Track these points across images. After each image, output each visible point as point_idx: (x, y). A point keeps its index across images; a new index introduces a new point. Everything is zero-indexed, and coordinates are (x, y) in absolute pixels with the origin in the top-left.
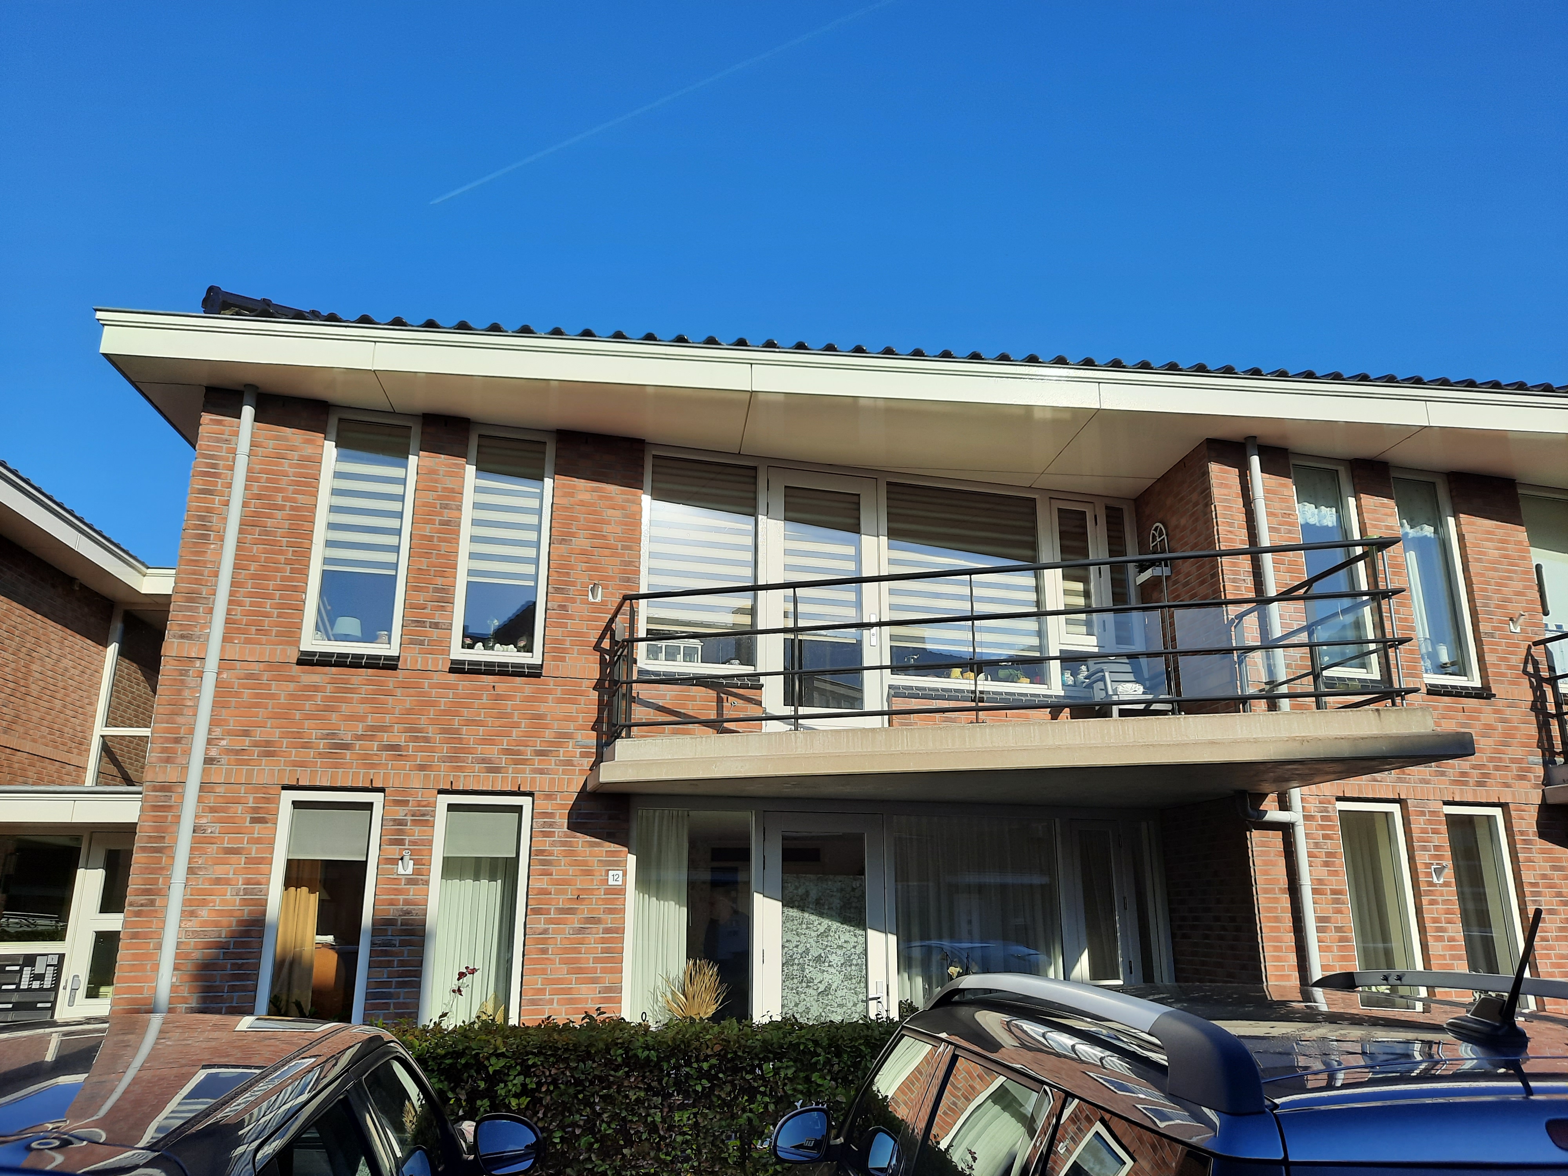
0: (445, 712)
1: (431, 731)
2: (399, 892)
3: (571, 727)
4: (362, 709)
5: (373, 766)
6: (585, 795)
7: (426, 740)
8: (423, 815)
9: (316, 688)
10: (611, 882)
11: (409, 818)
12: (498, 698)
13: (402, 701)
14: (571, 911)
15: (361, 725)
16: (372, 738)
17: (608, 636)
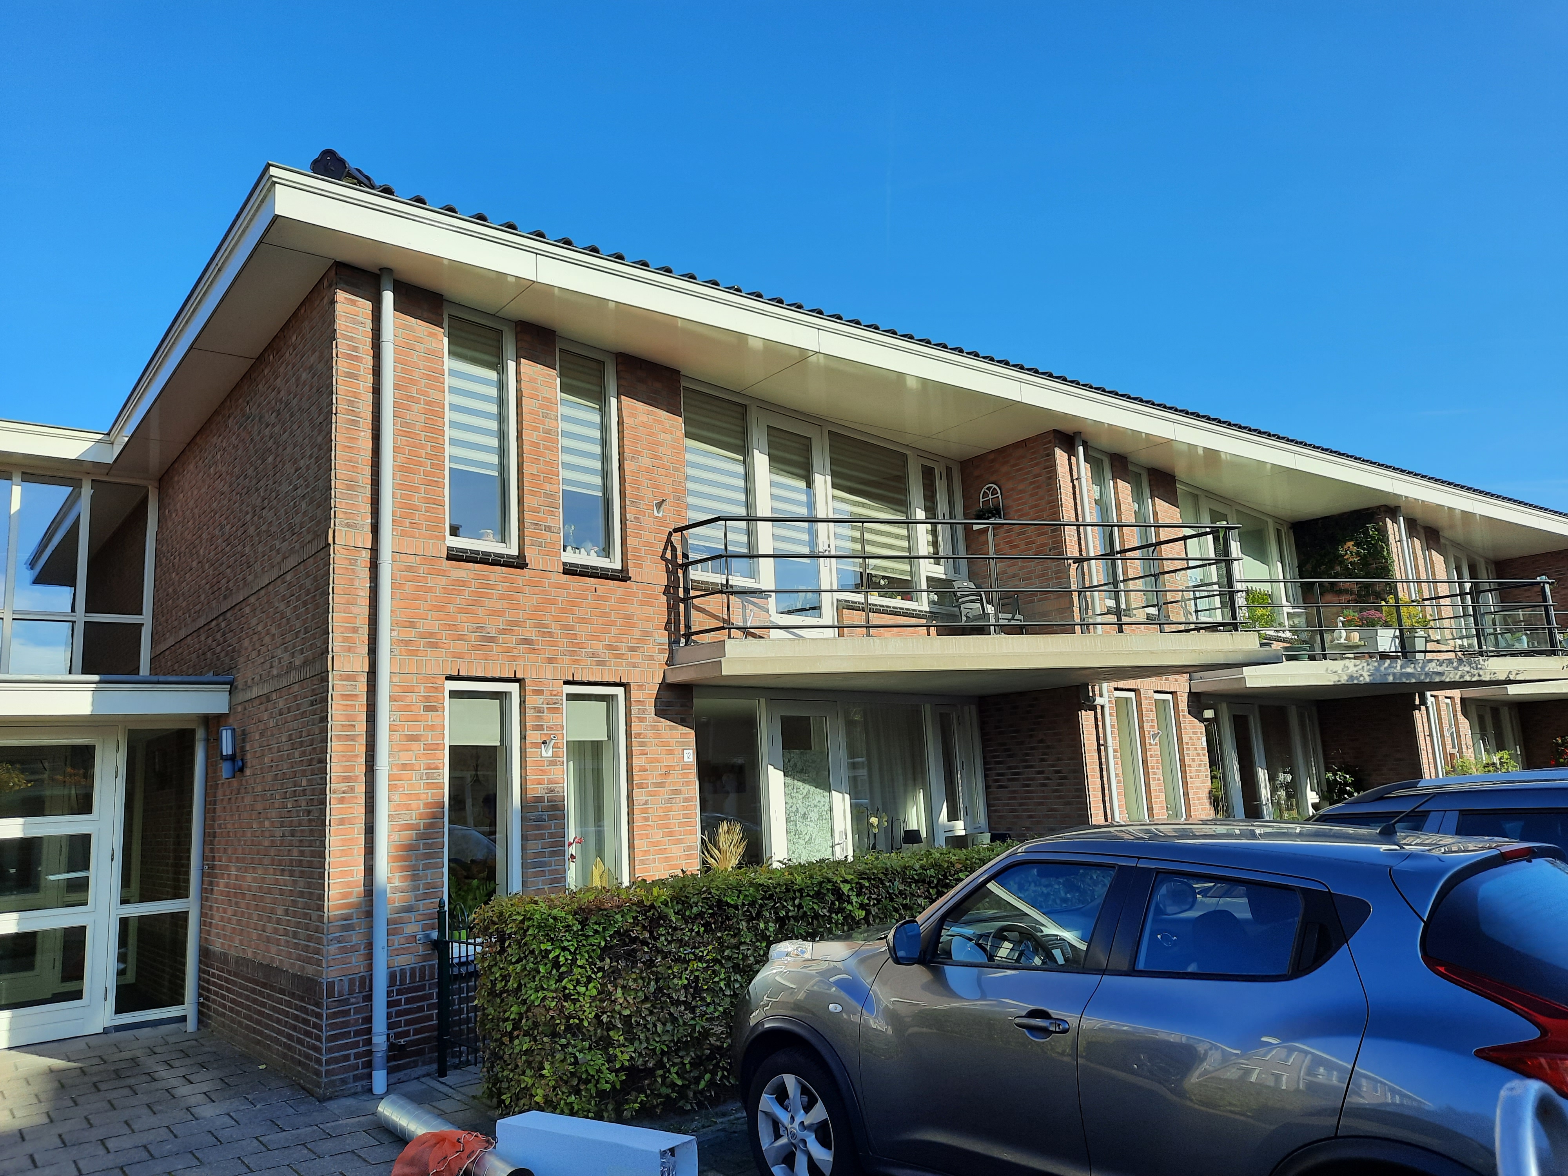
0: (563, 610)
1: (554, 628)
2: (543, 772)
3: (650, 627)
4: (500, 605)
5: (514, 658)
6: (665, 686)
7: (551, 634)
8: (555, 703)
9: (463, 583)
10: (686, 760)
11: (545, 706)
12: (601, 598)
13: (529, 599)
14: (661, 785)
15: (501, 619)
16: (509, 632)
17: (669, 547)
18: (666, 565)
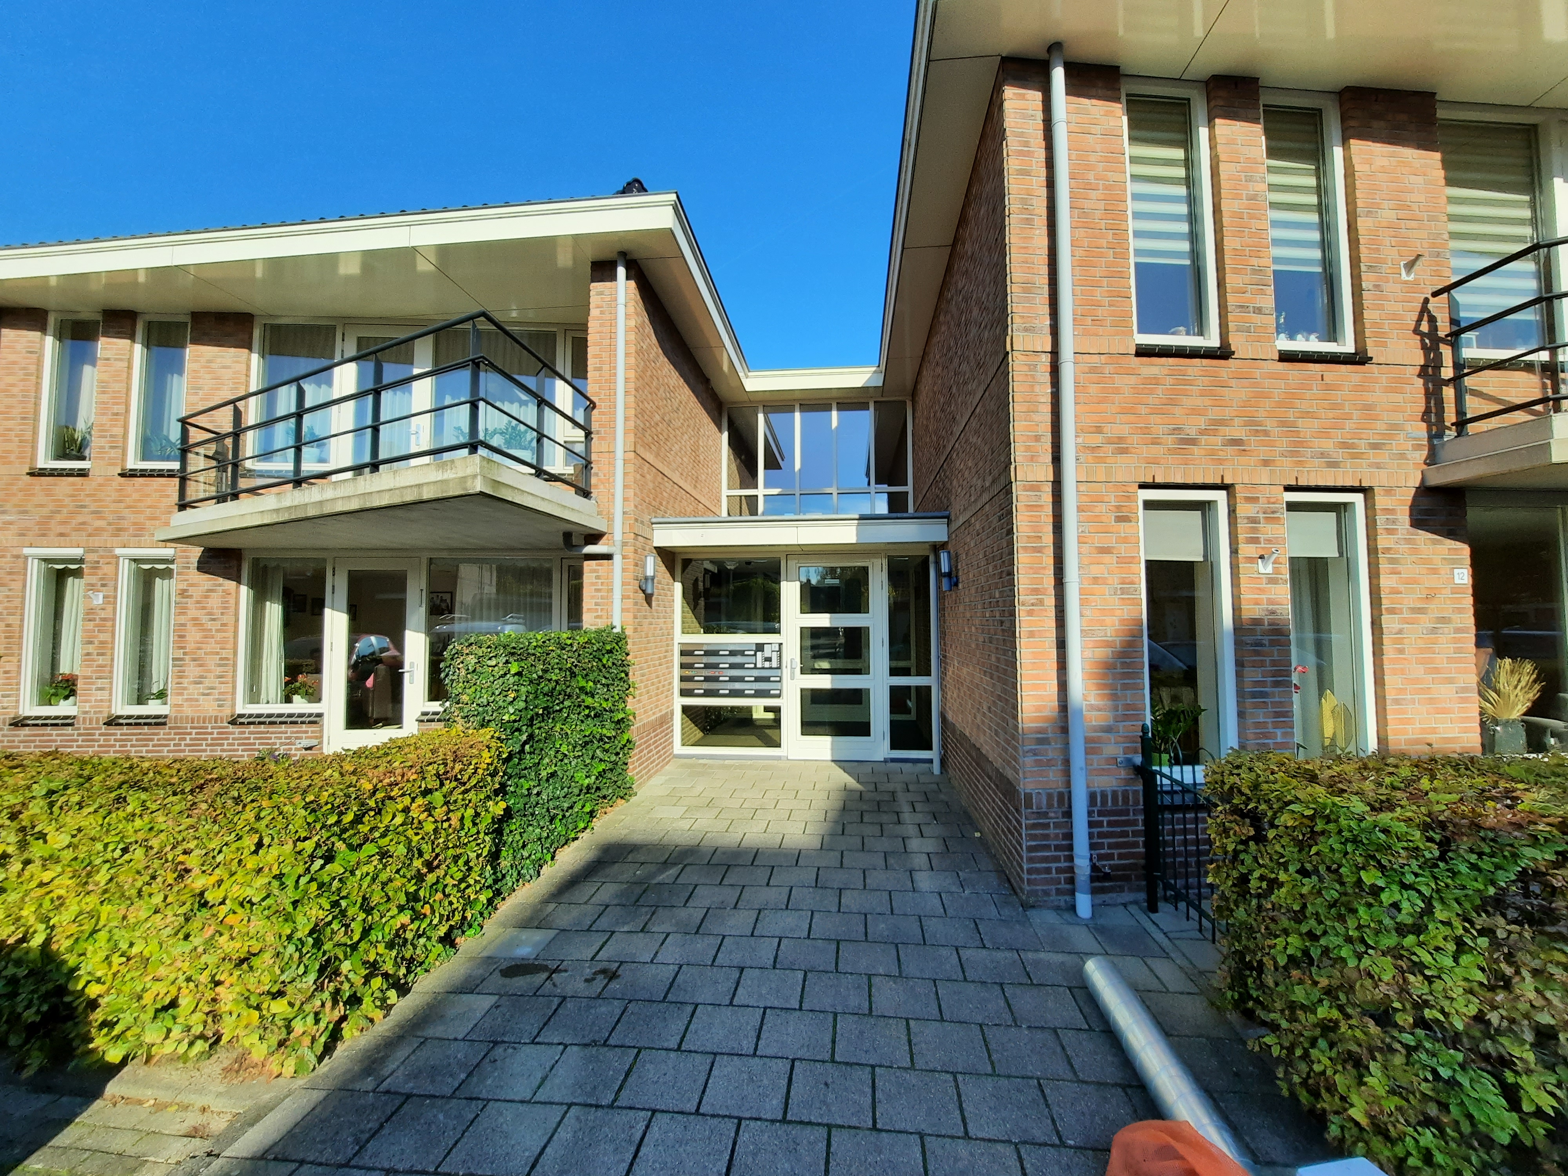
0: (1279, 404)
1: (1270, 425)
2: (1261, 591)
3: (1398, 418)
4: (1199, 402)
5: (1220, 462)
6: (1425, 491)
7: (1266, 433)
8: (1273, 512)
9: (1155, 381)
10: (1457, 581)
11: (1261, 515)
12: (1329, 388)
13: (1238, 393)
14: (1421, 611)
15: (1203, 418)
16: (1215, 433)
17: (1426, 318)
18: (1422, 341)
